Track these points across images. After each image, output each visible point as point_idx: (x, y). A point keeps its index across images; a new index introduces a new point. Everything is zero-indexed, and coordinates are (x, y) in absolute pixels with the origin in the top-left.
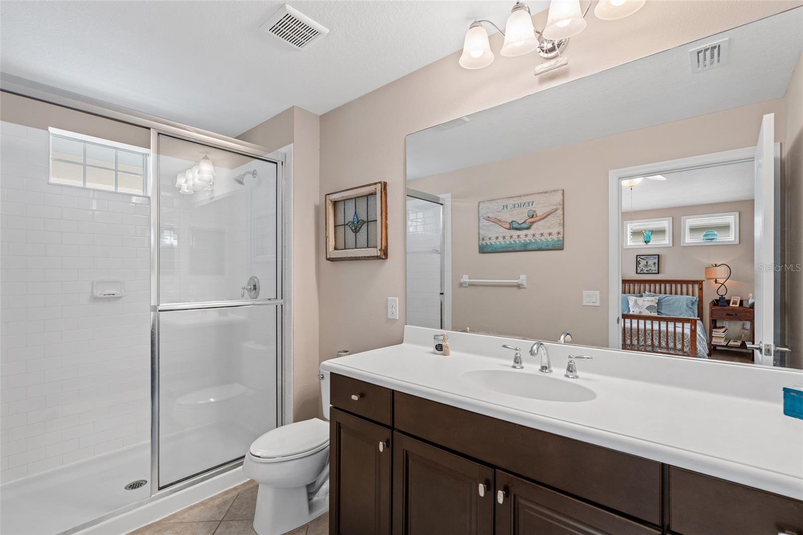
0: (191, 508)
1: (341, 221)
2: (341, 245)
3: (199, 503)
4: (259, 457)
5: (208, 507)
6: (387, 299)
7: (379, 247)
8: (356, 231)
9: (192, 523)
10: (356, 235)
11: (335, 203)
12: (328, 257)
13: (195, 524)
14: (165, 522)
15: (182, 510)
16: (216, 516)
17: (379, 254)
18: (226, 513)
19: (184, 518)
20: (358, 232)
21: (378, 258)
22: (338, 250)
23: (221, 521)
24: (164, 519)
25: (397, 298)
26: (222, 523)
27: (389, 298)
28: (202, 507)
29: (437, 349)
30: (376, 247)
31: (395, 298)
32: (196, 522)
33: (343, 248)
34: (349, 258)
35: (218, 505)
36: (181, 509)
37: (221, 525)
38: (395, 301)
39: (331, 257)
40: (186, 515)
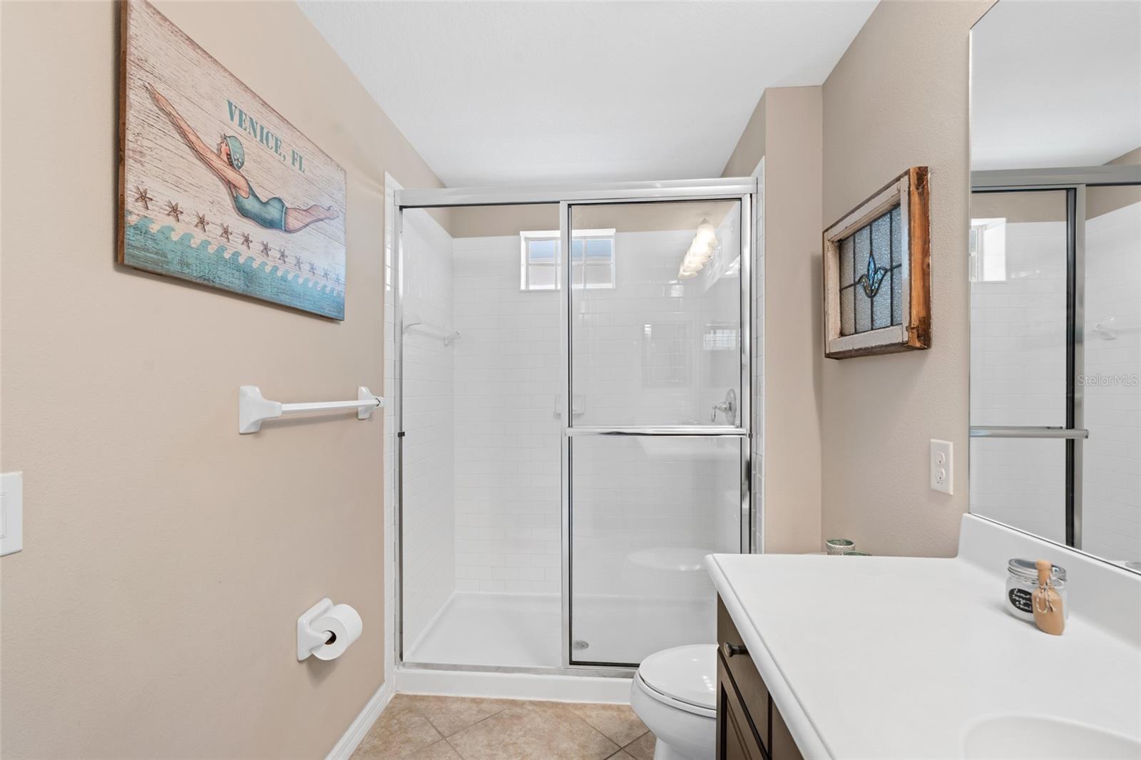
0: (605, 707)
1: (849, 280)
2: (850, 327)
3: (615, 705)
4: (643, 680)
5: (620, 718)
6: (930, 443)
7: (906, 324)
8: (872, 294)
9: (592, 729)
10: (872, 301)
11: (840, 245)
12: (828, 352)
13: (594, 732)
14: (571, 709)
15: (595, 704)
16: (621, 736)
17: (906, 339)
18: (634, 741)
19: (590, 717)
20: (875, 295)
21: (904, 347)
22: (846, 335)
23: (621, 749)
24: (574, 704)
25: (951, 444)
26: (620, 753)
27: (932, 440)
28: (615, 714)
29: (1013, 602)
30: (901, 324)
31: (948, 442)
32: (597, 730)
33: (853, 331)
34: (856, 350)
35: (633, 721)
36: (596, 702)
37: (618, 754)
38: (945, 449)
39: (832, 351)
40: (594, 714)
